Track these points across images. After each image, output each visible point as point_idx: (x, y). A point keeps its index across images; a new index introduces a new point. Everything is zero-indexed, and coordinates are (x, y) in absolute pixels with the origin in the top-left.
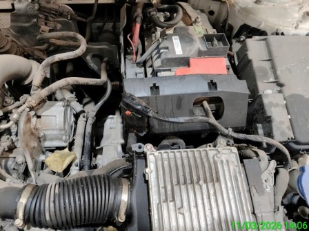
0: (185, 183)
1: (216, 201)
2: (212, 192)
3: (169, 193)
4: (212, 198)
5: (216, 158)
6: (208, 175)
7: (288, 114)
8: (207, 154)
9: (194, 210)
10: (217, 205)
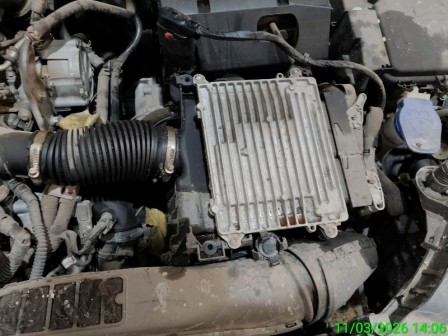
0: (249, 120)
1: (289, 140)
2: (283, 131)
3: (229, 133)
4: (284, 138)
5: (288, 91)
6: (278, 112)
7: (383, 35)
8: (276, 85)
9: (260, 152)
10: (290, 145)
